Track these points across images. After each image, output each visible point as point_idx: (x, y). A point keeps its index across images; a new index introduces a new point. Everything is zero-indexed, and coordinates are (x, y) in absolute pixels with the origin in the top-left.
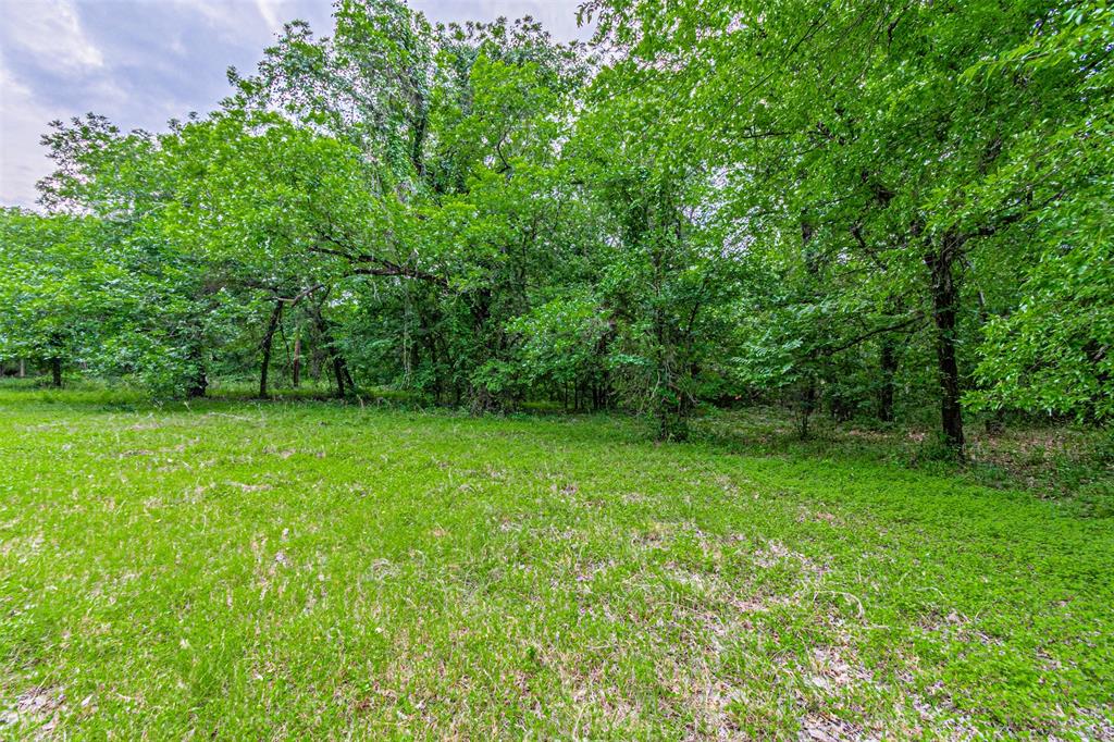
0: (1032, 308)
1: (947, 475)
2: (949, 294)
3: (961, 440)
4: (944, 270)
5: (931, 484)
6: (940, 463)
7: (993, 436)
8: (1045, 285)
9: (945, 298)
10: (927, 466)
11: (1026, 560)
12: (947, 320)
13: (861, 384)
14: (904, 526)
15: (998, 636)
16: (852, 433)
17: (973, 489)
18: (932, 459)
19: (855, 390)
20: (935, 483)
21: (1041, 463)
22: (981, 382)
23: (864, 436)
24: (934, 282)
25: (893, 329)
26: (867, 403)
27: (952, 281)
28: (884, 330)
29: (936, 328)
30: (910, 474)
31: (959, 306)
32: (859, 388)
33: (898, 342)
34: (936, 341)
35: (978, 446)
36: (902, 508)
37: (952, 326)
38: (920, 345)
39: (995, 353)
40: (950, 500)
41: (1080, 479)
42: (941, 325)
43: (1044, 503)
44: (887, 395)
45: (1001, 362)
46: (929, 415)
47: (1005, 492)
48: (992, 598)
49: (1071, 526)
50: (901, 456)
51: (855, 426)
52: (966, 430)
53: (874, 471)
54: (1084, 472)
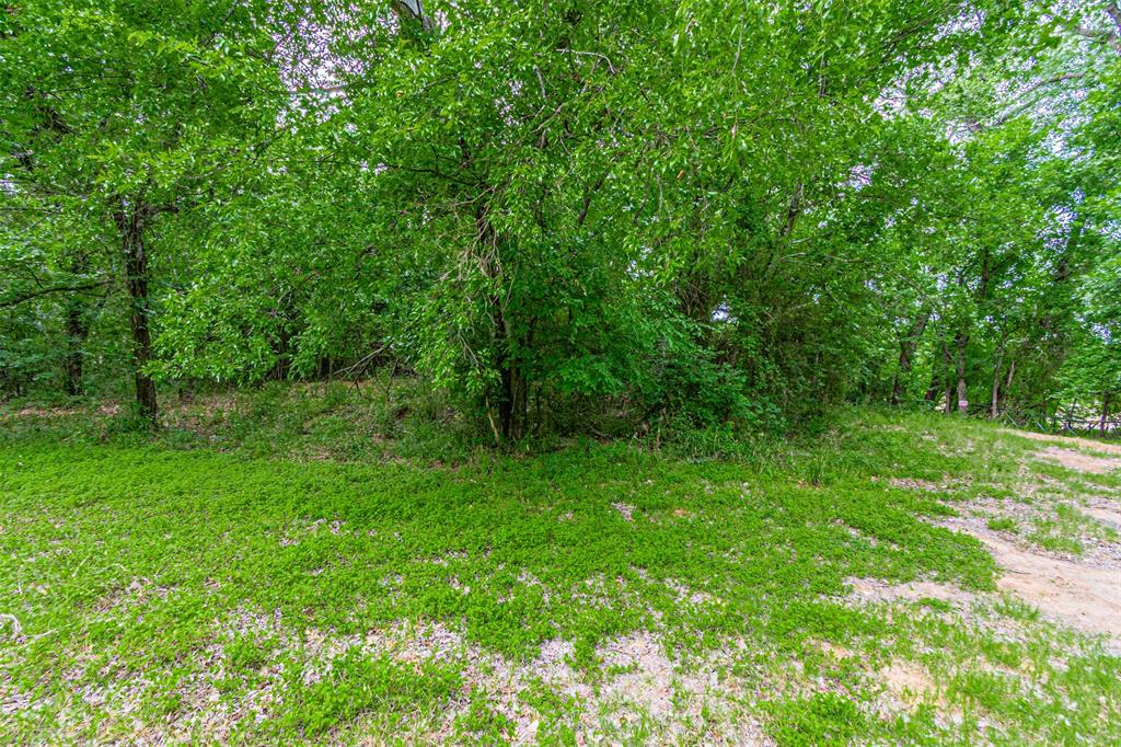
0: (202, 288)
1: (140, 445)
2: (140, 263)
3: (155, 409)
4: (135, 237)
5: (123, 458)
6: (133, 434)
7: (185, 403)
8: (211, 269)
9: (136, 266)
10: (119, 440)
11: (202, 507)
12: (140, 289)
13: (37, 352)
14: (87, 509)
15: (174, 584)
16: (26, 412)
17: (164, 455)
18: (125, 432)
19: (29, 359)
20: (127, 455)
21: (221, 422)
22: (162, 352)
23: (41, 414)
24: (125, 247)
25: (78, 289)
26: (47, 375)
27: (143, 250)
28: (66, 289)
29: (126, 294)
30: (98, 451)
31: (151, 276)
32: (34, 358)
33: (87, 306)
34: (128, 308)
35: (171, 413)
36: (86, 490)
37: (144, 295)
38: (110, 312)
39: (174, 326)
40: (141, 469)
41: (246, 430)
42: (134, 293)
43: (221, 455)
44: (75, 366)
45: (178, 334)
46: (125, 386)
47: (192, 451)
48: (172, 551)
49: (237, 470)
50: (89, 433)
51: (29, 404)
52: (160, 400)
53: (52, 455)
54: (248, 425)
